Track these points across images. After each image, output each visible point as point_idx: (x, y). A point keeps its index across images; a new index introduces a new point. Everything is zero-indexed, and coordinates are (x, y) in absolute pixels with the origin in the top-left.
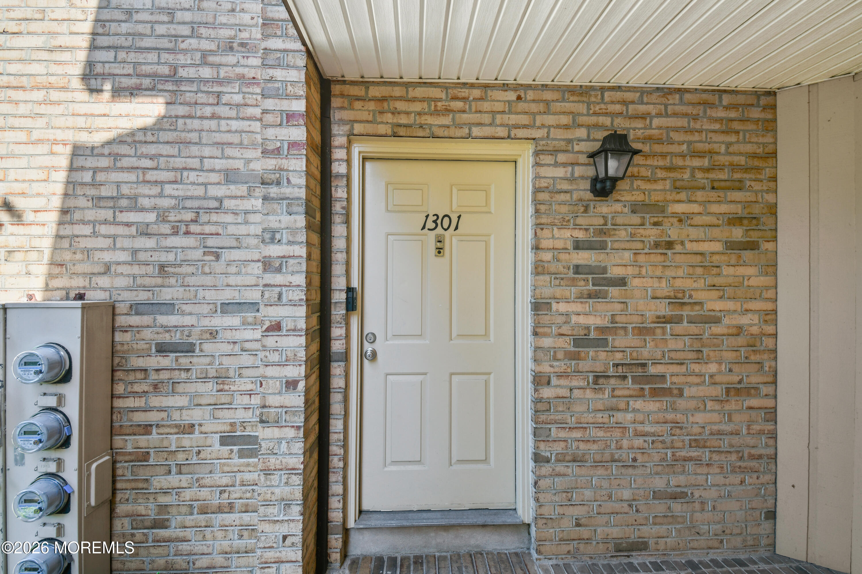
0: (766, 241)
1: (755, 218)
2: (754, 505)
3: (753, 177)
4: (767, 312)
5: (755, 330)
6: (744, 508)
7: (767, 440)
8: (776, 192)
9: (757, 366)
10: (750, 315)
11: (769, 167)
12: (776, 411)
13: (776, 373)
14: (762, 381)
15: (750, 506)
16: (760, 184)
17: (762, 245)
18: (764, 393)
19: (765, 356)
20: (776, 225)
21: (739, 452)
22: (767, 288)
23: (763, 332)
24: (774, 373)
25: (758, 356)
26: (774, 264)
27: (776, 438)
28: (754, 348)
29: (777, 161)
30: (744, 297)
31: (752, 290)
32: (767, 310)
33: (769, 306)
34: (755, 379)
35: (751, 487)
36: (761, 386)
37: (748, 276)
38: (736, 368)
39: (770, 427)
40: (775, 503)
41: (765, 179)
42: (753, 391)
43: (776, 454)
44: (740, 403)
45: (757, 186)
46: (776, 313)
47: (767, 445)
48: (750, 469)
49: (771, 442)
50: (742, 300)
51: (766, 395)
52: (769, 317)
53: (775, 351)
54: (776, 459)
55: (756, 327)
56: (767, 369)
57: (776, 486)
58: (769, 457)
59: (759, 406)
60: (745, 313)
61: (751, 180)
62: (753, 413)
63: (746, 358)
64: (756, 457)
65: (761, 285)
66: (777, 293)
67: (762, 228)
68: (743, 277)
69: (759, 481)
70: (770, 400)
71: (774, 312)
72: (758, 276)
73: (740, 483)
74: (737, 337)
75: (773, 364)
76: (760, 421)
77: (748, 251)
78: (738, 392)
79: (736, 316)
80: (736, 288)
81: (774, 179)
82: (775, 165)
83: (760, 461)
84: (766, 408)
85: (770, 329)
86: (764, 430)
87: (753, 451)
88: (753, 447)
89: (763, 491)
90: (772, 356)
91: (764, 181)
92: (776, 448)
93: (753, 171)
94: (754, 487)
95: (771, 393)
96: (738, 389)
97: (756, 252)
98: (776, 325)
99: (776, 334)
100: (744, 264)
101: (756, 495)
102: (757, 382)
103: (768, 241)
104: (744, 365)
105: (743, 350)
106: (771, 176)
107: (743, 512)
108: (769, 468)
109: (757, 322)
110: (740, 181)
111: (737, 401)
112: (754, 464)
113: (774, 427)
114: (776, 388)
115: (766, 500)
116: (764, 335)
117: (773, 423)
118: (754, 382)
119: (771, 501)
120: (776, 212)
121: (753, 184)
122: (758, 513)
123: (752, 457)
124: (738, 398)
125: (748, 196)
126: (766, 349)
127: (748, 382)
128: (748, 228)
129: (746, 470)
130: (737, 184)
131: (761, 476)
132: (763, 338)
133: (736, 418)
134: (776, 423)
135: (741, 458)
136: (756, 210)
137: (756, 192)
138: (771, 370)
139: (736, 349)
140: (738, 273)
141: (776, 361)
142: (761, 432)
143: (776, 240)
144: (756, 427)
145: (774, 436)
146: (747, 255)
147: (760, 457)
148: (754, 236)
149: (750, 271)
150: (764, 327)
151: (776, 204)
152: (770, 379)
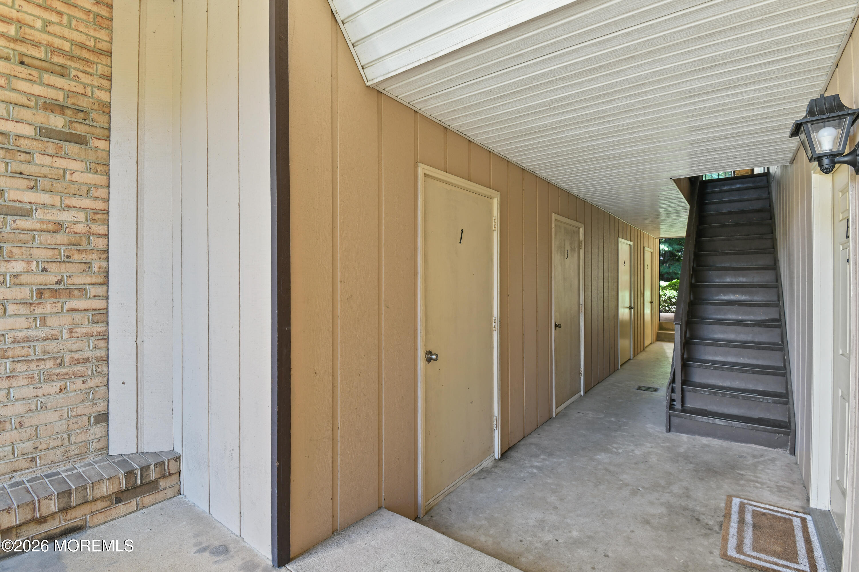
0: (96, 138)
1: (82, 111)
2: (79, 411)
3: (81, 68)
4: (96, 211)
5: (80, 228)
6: (65, 416)
7: (96, 342)
8: (110, 92)
9: (83, 266)
10: (73, 212)
11: (102, 64)
12: (107, 312)
13: (108, 274)
14: (90, 282)
15: (74, 414)
16: (91, 78)
17: (91, 142)
18: (92, 295)
19: (94, 256)
20: (110, 125)
21: (57, 358)
22: (97, 187)
23: (91, 231)
24: (105, 274)
25: (84, 255)
26: (107, 163)
27: (107, 340)
28: (79, 247)
29: (111, 61)
30: (66, 191)
31: (76, 186)
32: (96, 209)
33: (100, 205)
34: (78, 280)
35: (75, 393)
36: (88, 287)
37: (71, 170)
38: (52, 267)
39: (100, 328)
40: (108, 405)
41: (97, 75)
42: (76, 292)
43: (108, 356)
44: (59, 305)
45: (85, 79)
46: (108, 213)
47: (96, 347)
48: (73, 374)
49: (102, 344)
50: (62, 194)
51: (95, 296)
52: (98, 217)
53: (107, 251)
54: (107, 360)
55: (83, 225)
56: (96, 269)
57: (108, 388)
58: (99, 359)
59: (86, 307)
60: (66, 208)
61: (77, 69)
62: (77, 316)
63: (67, 257)
64: (82, 361)
65: (89, 182)
66: (109, 193)
67: (92, 124)
68: (65, 171)
69: (86, 386)
70: (100, 301)
71: (106, 212)
72: (84, 172)
73: (58, 391)
74: (54, 234)
75: (104, 264)
76: (87, 323)
77: (72, 144)
78: (55, 293)
79: (54, 211)
80: (54, 181)
81: (109, 78)
82: (109, 64)
83: (87, 365)
84: (94, 309)
85: (101, 229)
86: (93, 333)
87: (77, 356)
88: (77, 351)
89: (91, 395)
90: (103, 256)
91: (95, 76)
92: (108, 350)
93: (80, 61)
94: (79, 392)
95: (101, 294)
96: (56, 291)
97: (83, 146)
98: (108, 225)
99: (108, 235)
100: (66, 156)
101: (83, 401)
102: (83, 283)
103: (100, 139)
104: (63, 265)
105: (63, 248)
106: (104, 73)
107: (64, 422)
108: (99, 370)
109: (83, 220)
110: (62, 66)
111: (54, 303)
112: (79, 368)
113: (105, 328)
114: (108, 289)
115: (96, 404)
116: (93, 234)
117: (104, 324)
118: (78, 282)
119: (102, 404)
120: (110, 112)
121: (80, 74)
122: (85, 419)
123: (75, 362)
124: (55, 301)
125: (74, 86)
126: (94, 248)
127: (70, 282)
128: (73, 120)
129: (66, 377)
130: (58, 69)
131: (89, 380)
132: (91, 238)
133: (52, 321)
134: (107, 324)
135: (60, 364)
136: (84, 103)
137: (85, 85)
138: (101, 270)
139: (53, 247)
140: (56, 165)
141: (108, 262)
142: (87, 335)
143: (110, 140)
144: (81, 330)
145: (106, 337)
146: (71, 148)
147: (87, 360)
148: (80, 129)
149: (72, 165)
150: (93, 226)
151: (110, 103)
152: (100, 280)
